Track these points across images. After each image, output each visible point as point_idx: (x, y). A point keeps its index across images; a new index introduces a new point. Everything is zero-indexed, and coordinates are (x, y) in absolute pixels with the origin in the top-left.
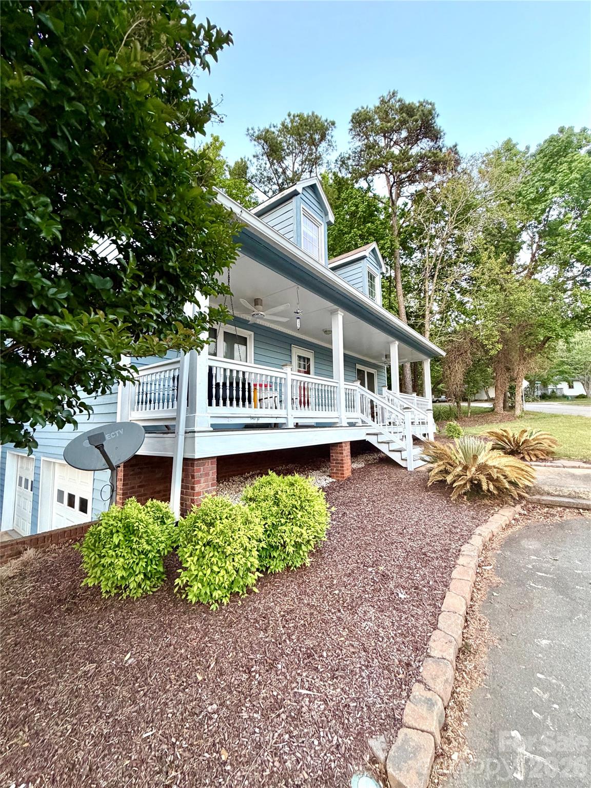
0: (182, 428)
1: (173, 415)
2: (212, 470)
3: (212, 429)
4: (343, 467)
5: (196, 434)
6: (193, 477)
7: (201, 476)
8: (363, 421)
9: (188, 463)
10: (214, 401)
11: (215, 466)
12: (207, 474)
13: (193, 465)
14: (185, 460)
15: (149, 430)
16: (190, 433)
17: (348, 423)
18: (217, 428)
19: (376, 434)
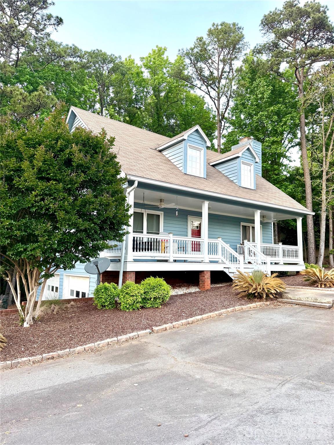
0: (123, 261)
1: (120, 255)
2: (133, 276)
3: (133, 261)
4: (204, 284)
5: (127, 263)
6: (126, 278)
7: (129, 278)
8: (222, 261)
9: (125, 273)
10: (135, 250)
11: (135, 275)
12: (131, 278)
13: (126, 274)
14: (124, 272)
15: (112, 261)
16: (125, 262)
17: (209, 261)
18: (135, 261)
19: (228, 268)
